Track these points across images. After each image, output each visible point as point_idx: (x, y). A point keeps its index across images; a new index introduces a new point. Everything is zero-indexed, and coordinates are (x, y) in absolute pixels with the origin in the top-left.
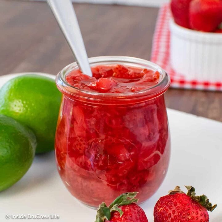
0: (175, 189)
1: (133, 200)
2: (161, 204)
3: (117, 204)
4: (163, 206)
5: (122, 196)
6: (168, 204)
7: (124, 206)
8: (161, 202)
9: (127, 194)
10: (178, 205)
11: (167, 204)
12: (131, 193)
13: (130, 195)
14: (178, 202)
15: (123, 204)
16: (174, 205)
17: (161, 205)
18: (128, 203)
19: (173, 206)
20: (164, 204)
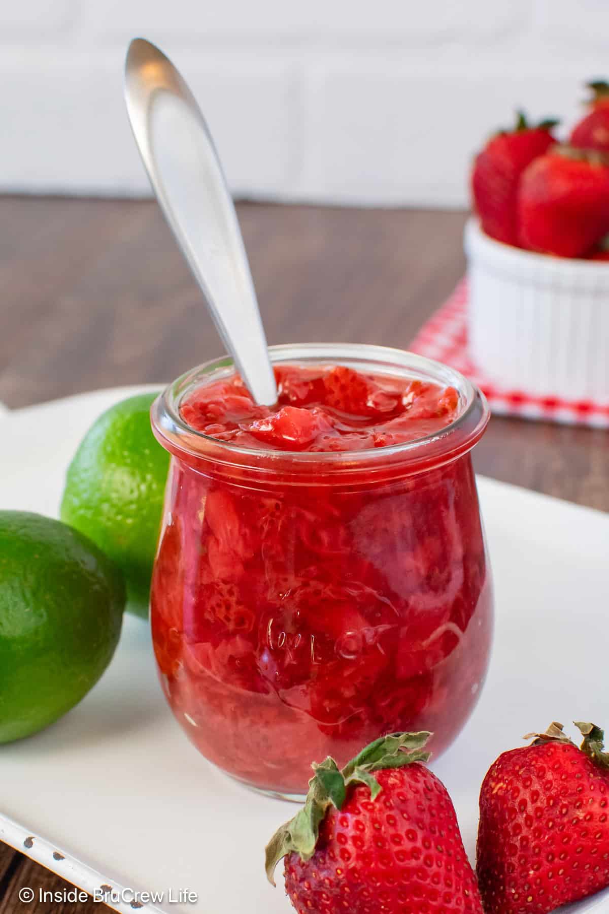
0: (547, 732)
1: (416, 753)
2: (500, 771)
3: (369, 765)
4: (505, 778)
5: (383, 742)
6: (520, 773)
7: (386, 770)
8: (500, 766)
9: (398, 736)
10: (549, 776)
11: (516, 774)
12: (410, 734)
13: (409, 739)
14: (549, 768)
15: (384, 764)
16: (538, 777)
17: (500, 776)
18: (401, 760)
19: (534, 778)
20: (507, 773)
